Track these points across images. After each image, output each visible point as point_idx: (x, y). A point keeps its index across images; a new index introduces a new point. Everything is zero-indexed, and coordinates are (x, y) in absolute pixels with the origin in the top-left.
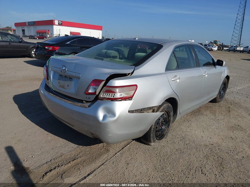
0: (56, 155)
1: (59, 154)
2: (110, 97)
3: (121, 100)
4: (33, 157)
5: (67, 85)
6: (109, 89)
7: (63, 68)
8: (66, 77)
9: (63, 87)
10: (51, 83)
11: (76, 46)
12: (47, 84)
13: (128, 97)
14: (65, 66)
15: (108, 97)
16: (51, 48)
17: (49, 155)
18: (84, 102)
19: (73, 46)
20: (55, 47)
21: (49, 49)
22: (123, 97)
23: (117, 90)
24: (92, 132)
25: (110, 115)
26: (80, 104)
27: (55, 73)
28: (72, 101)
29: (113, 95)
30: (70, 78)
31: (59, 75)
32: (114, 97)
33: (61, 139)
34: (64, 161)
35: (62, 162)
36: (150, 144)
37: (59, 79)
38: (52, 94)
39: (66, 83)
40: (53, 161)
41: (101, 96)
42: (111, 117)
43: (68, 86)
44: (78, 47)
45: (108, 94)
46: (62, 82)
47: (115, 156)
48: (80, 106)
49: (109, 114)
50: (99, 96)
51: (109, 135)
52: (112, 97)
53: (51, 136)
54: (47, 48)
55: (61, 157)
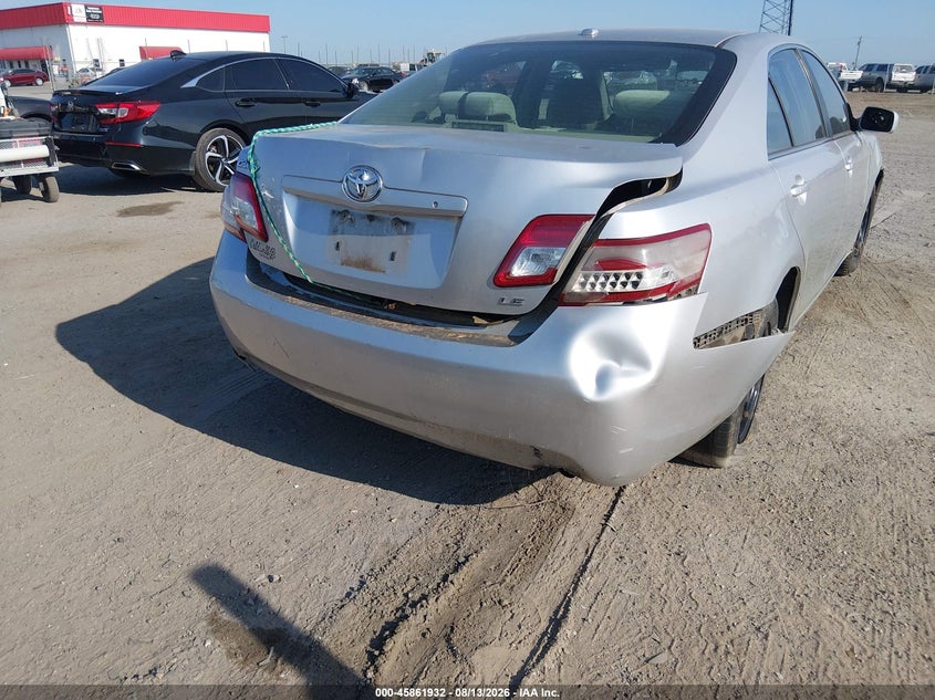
0: (371, 556)
1: (378, 552)
2: (619, 288)
3: (664, 295)
4: (276, 578)
5: (388, 256)
6: (613, 252)
7: (361, 177)
8: (371, 218)
9: (365, 264)
10: (290, 250)
11: (226, 96)
12: (261, 259)
13: (687, 281)
14: (373, 170)
15: (608, 289)
16: (122, 112)
17: (339, 561)
18: (477, 320)
19: (211, 96)
20: (140, 104)
21: (114, 116)
22: (672, 284)
23: (644, 254)
24: (538, 446)
25: (626, 368)
26: (463, 332)
27: (305, 202)
28: (413, 323)
29: (634, 278)
30: (401, 222)
31: (334, 212)
32: (640, 288)
33: (348, 484)
34: (421, 579)
35: (413, 581)
36: (719, 461)
37: (335, 232)
38: (301, 302)
39: (379, 245)
40: (371, 583)
41: (576, 288)
42: (627, 374)
43: (392, 259)
44: (233, 101)
45: (607, 278)
46: (355, 243)
47: (608, 529)
48: (469, 340)
49: (619, 362)
50: (567, 290)
51: (622, 452)
52: (629, 288)
53: (301, 479)
54: (104, 111)
55: (394, 561)
